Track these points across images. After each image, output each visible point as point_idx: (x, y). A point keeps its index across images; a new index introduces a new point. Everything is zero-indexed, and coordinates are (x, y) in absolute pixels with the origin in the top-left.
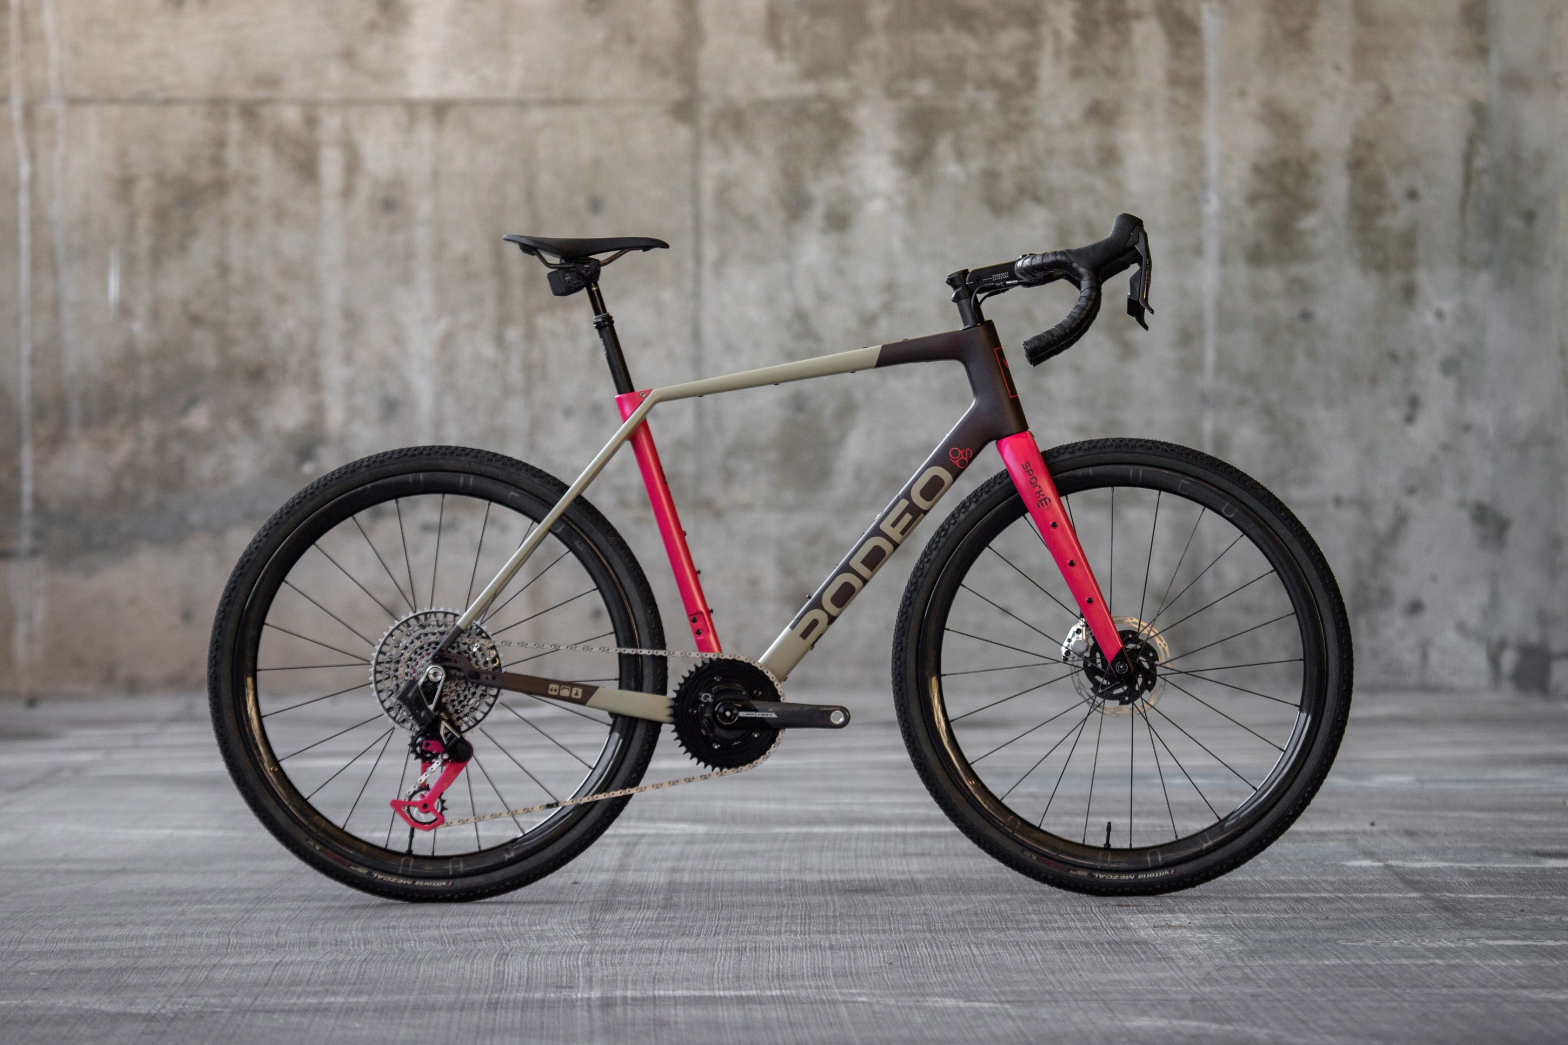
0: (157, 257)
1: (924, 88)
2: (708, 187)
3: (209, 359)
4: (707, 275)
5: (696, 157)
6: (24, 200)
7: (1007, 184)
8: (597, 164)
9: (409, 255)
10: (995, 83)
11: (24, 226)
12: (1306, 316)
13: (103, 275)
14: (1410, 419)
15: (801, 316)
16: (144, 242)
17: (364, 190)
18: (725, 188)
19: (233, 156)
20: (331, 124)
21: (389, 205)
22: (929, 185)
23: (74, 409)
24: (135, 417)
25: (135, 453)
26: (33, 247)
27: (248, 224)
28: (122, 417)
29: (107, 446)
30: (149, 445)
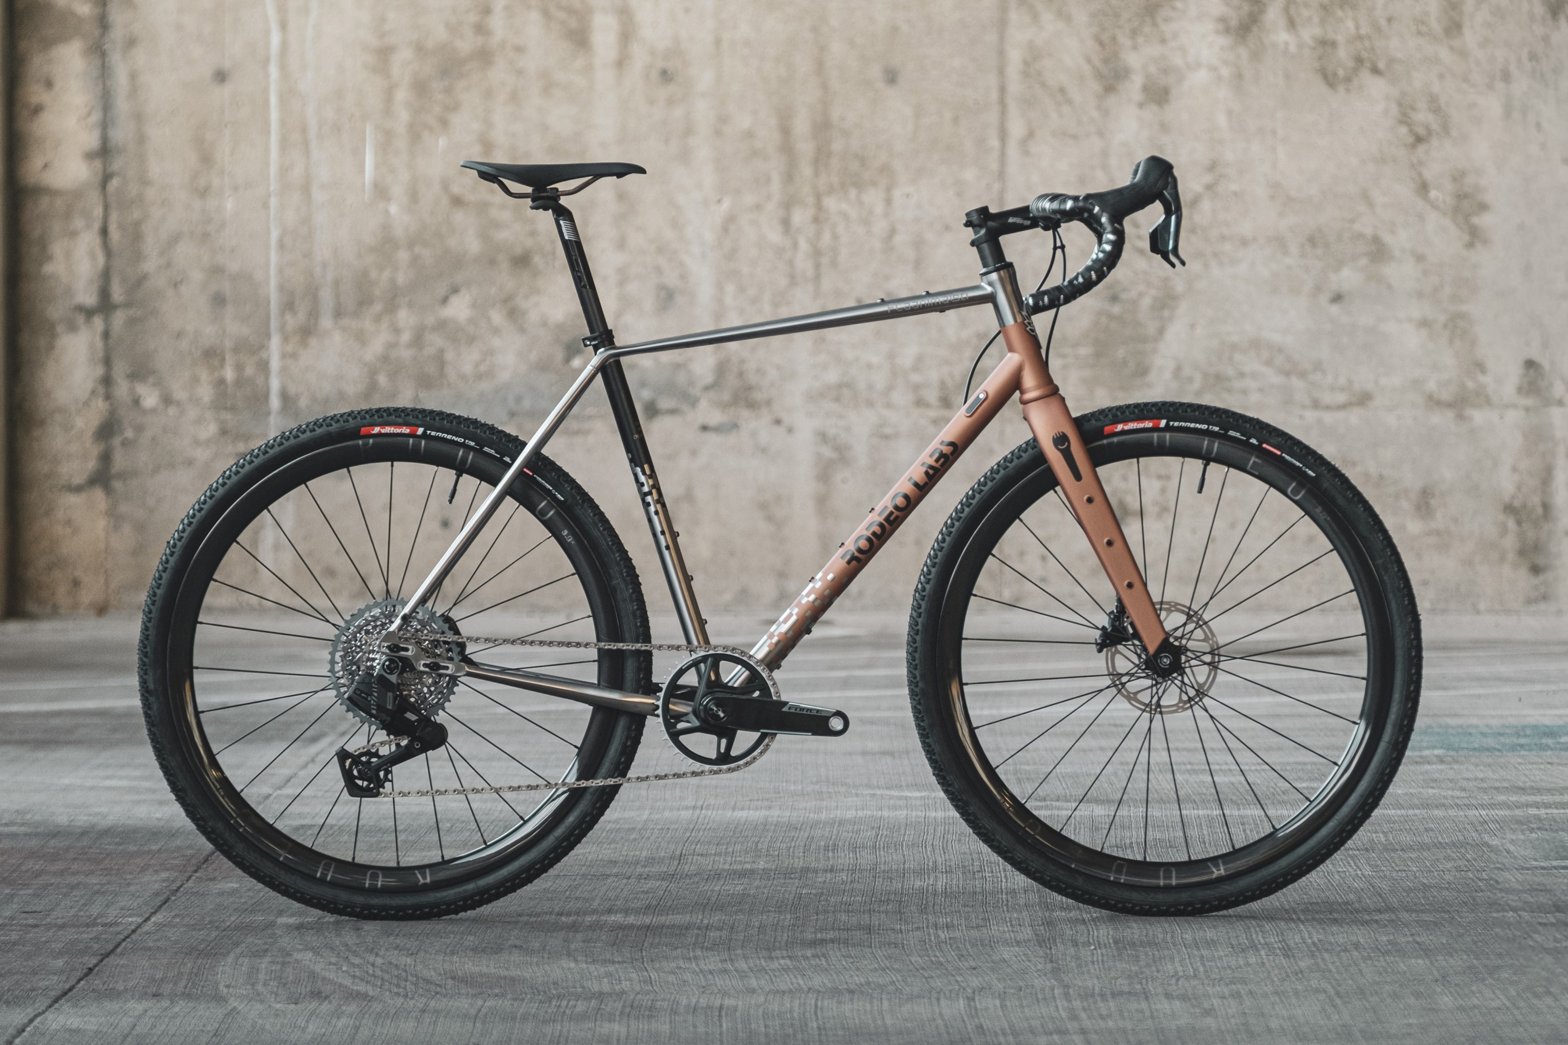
0: (415, 134)
2: (1015, 57)
3: (474, 246)
4: (1013, 151)
5: (1002, 24)
6: (274, 71)
7: (1343, 54)
8: (895, 30)
9: (689, 131)
11: (273, 100)
13: (358, 152)
16: (403, 116)
17: (639, 57)
18: (1034, 56)
19: (497, 22)
21: (666, 76)
22: (1256, 56)
23: (326, 296)
24: (391, 307)
25: (391, 346)
26: (283, 122)
27: (514, 97)
28: (378, 307)
29: (361, 338)
30: (406, 337)
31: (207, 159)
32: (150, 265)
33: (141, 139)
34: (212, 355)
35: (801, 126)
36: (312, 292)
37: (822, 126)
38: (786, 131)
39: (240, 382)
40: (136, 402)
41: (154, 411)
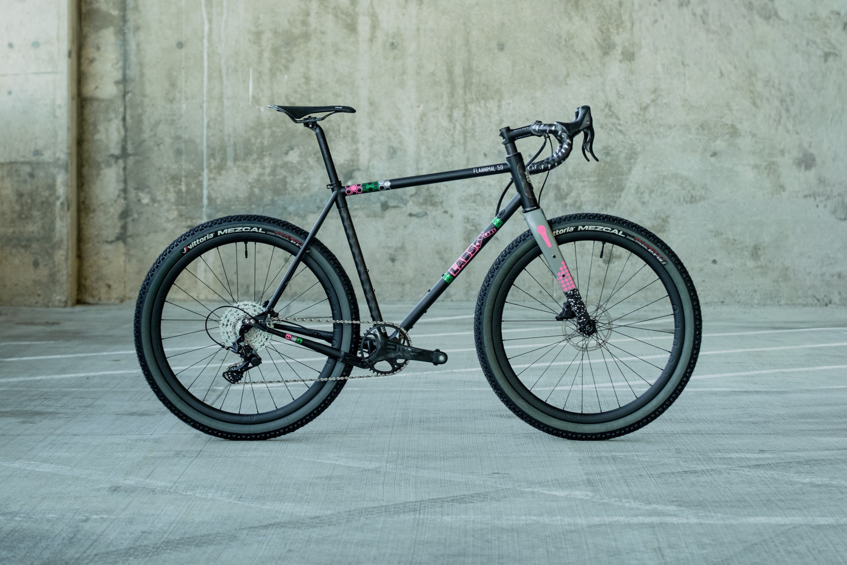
0: (273, 74)
6: (205, 42)
8: (503, 24)
9: (404, 72)
11: (205, 57)
13: (246, 81)
16: (267, 65)
17: (380, 37)
18: (570, 37)
20: (364, 3)
21: (393, 46)
23: (230, 151)
24: (261, 156)
25: (261, 175)
26: (209, 67)
27: (320, 56)
28: (255, 156)
29: (246, 171)
30: (268, 170)
31: (173, 85)
32: (146, 135)
33: (142, 75)
34: (175, 179)
35: (458, 70)
36: (223, 149)
37: (468, 71)
38: (450, 73)
39: (188, 192)
40: (139, 201)
41: (148, 205)
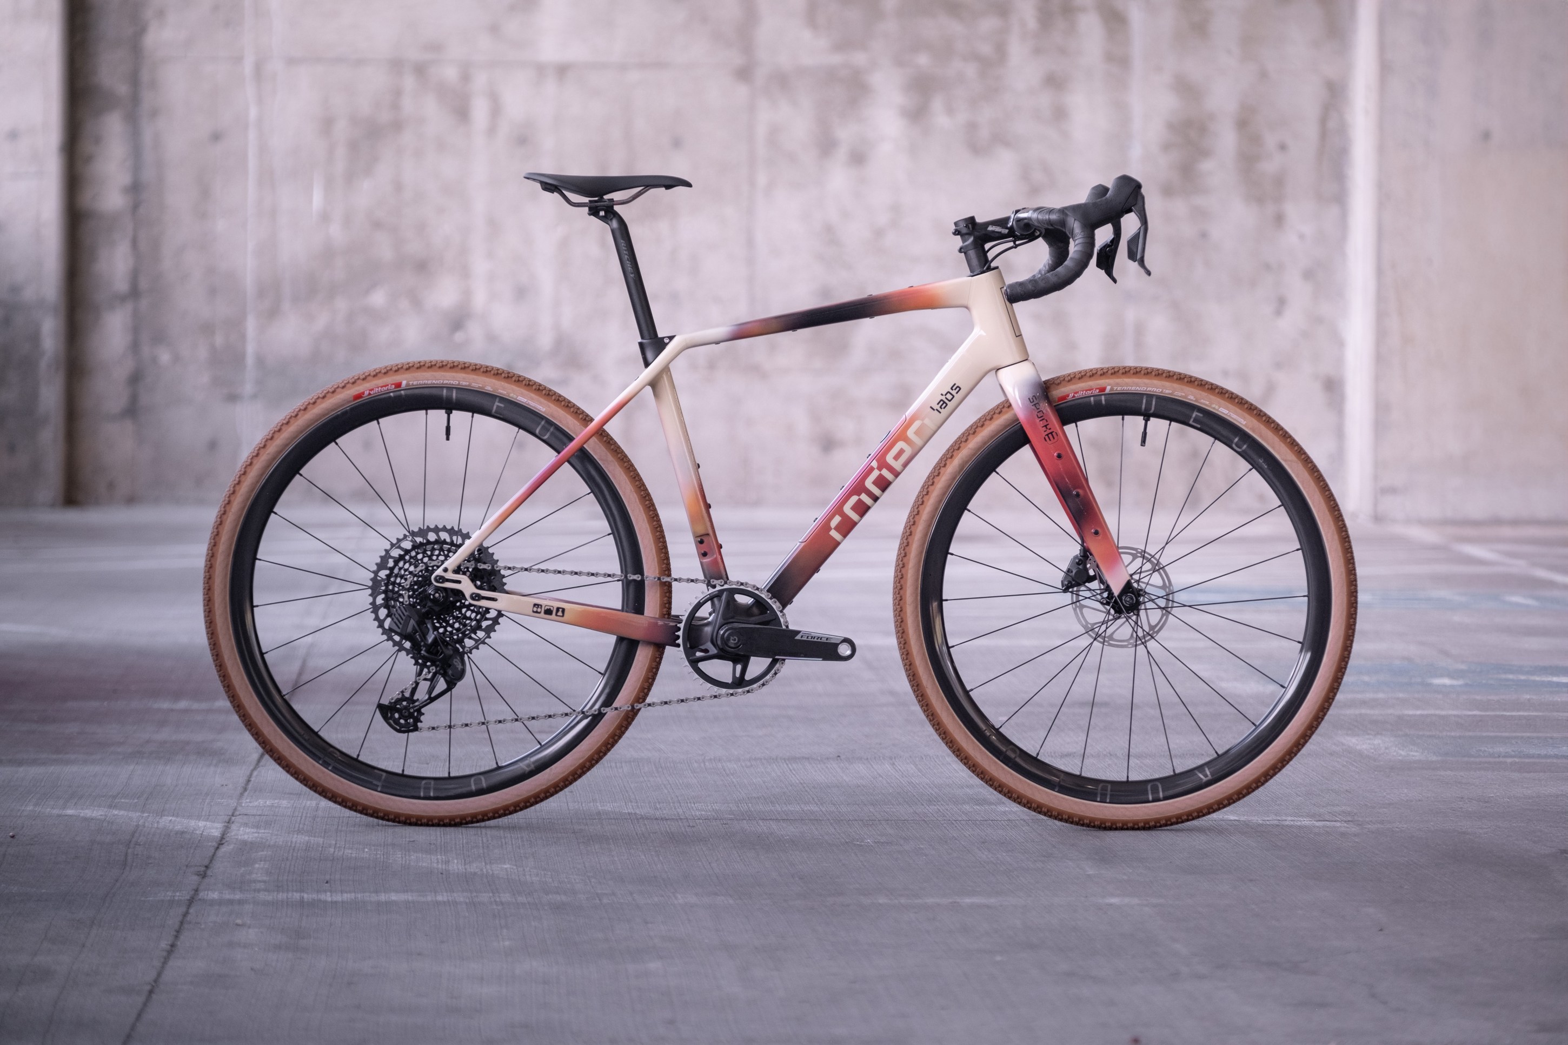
0: (350, 177)
1: (923, 60)
2: (761, 131)
3: (387, 254)
4: (759, 196)
5: (752, 109)
6: (252, 135)
7: (984, 133)
8: (678, 112)
10: (976, 57)
11: (252, 153)
12: (1204, 235)
13: (309, 191)
14: (1279, 312)
15: (829, 229)
16: (340, 166)
17: (504, 127)
18: (774, 132)
19: (408, 105)
20: (480, 80)
22: (926, 132)
23: (286, 288)
24: (331, 296)
25: (331, 323)
26: (257, 169)
27: (417, 153)
28: (321, 296)
29: (310, 318)
30: (341, 317)
31: (205, 193)
32: (166, 265)
33: (161, 179)
36: (277, 285)
39: (226, 347)
40: (154, 360)
41: (167, 366)
